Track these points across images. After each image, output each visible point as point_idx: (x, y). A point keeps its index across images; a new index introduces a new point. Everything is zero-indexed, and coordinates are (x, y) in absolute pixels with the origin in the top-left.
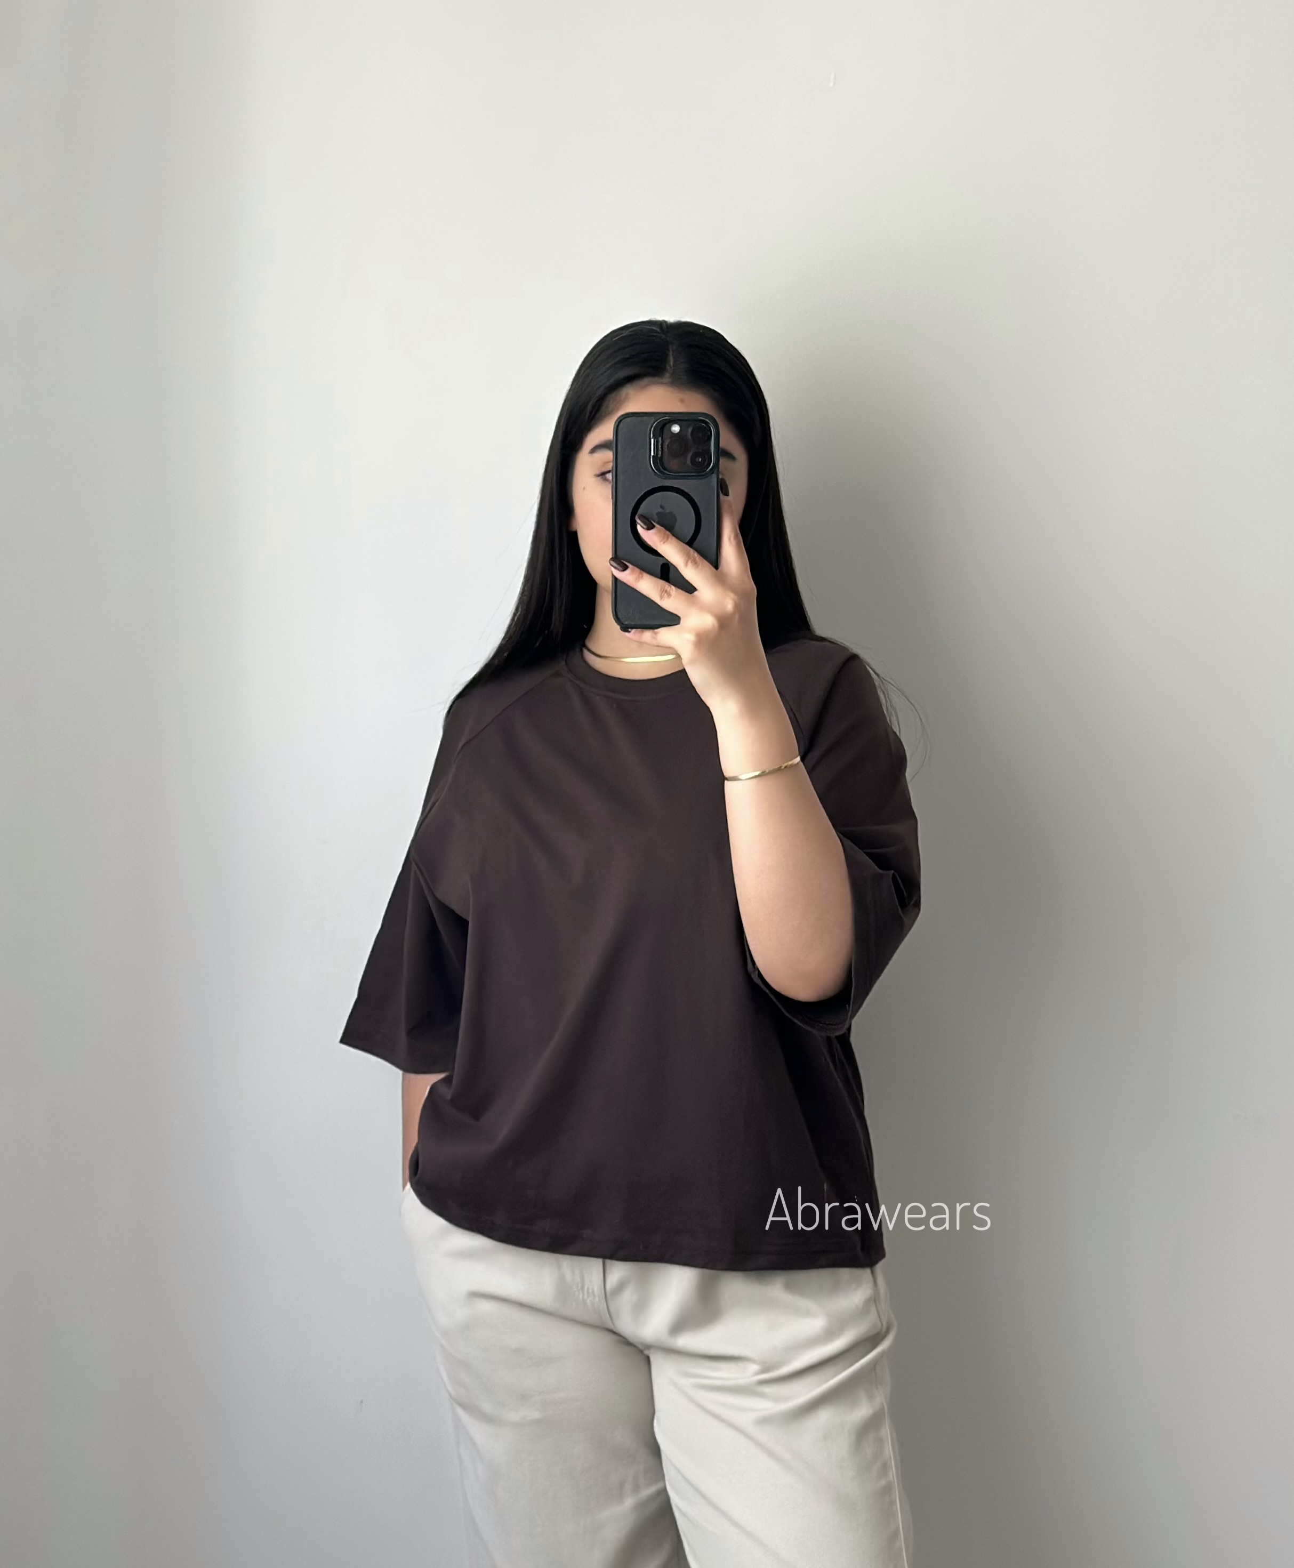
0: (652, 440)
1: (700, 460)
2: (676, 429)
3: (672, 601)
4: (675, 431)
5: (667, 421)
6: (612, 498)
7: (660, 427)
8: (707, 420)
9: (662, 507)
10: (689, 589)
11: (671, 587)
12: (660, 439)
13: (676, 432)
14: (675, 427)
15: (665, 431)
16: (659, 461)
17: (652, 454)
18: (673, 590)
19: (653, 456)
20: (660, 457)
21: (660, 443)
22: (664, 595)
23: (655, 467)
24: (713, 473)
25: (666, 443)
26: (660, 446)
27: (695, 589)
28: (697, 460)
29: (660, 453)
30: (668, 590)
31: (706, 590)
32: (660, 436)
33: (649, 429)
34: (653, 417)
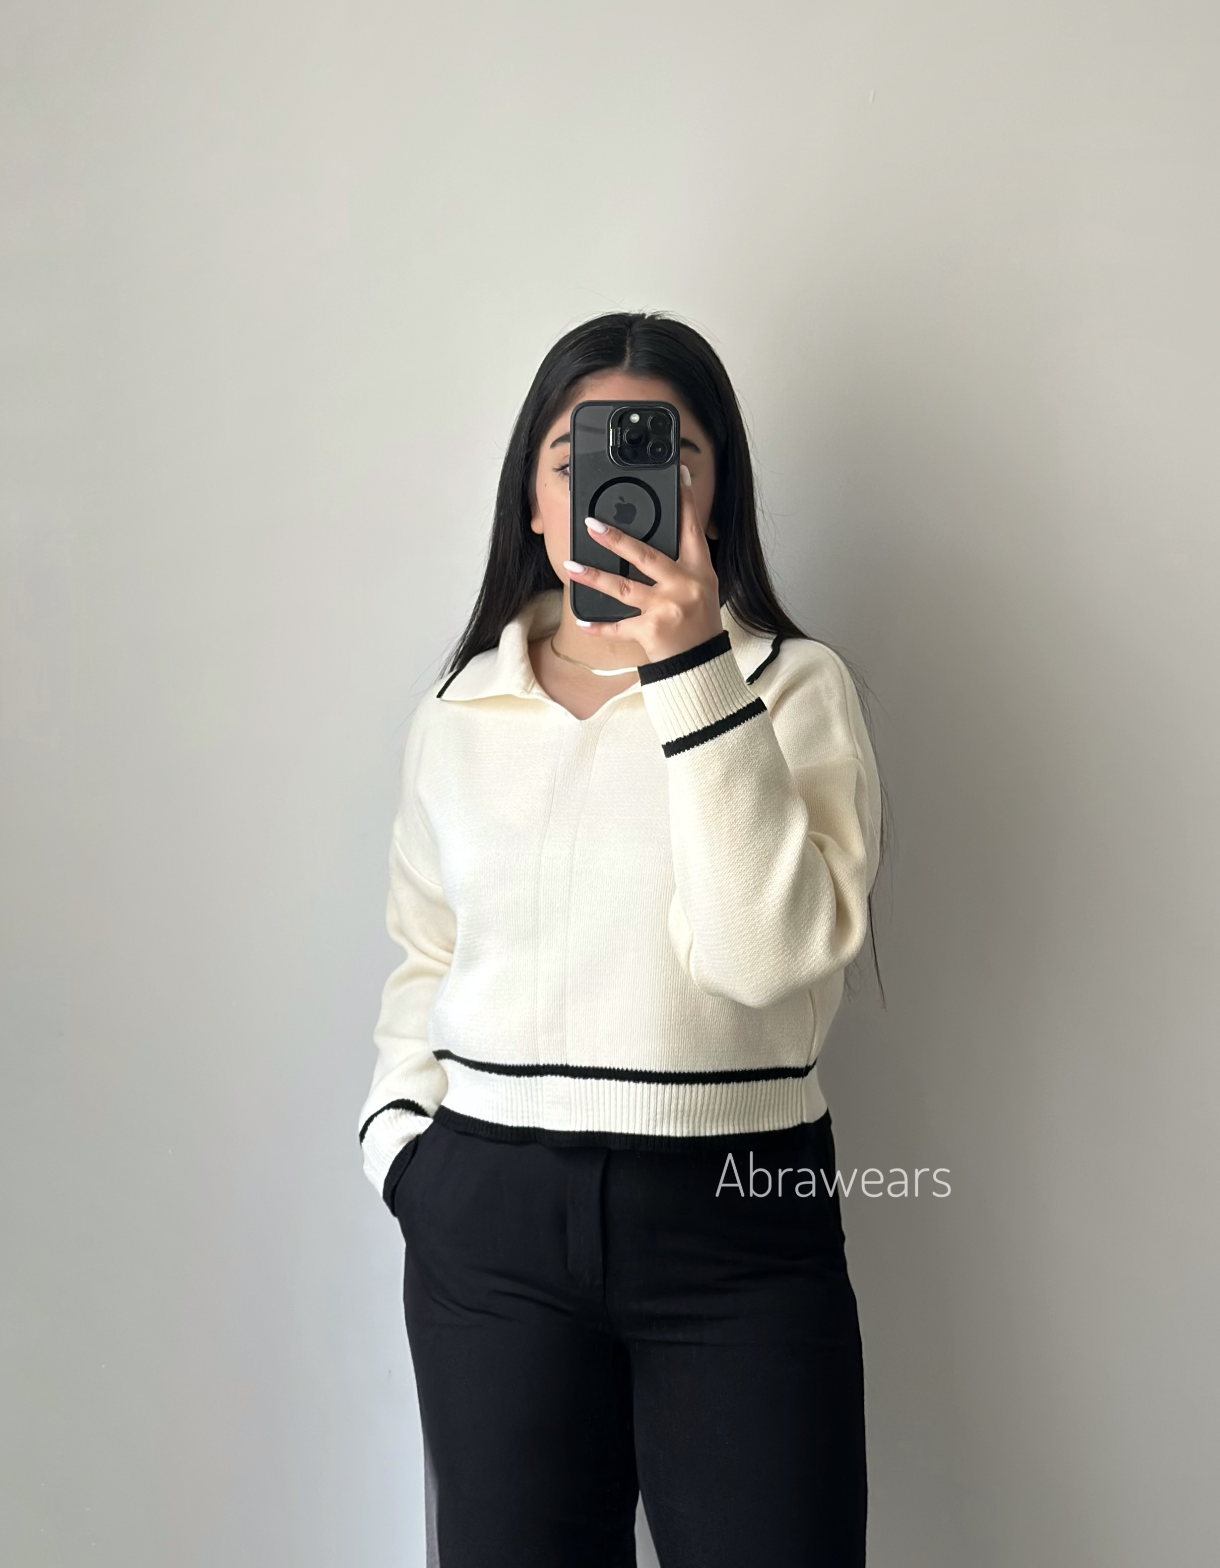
0: (611, 430)
1: (660, 450)
2: (635, 418)
3: (631, 595)
4: (635, 420)
5: (627, 410)
6: (570, 489)
7: (619, 417)
8: (668, 410)
9: (622, 499)
10: (650, 582)
11: (629, 582)
12: (620, 428)
13: (635, 422)
14: (634, 417)
15: (624, 421)
16: (619, 451)
17: (611, 444)
18: (631, 584)
19: (612, 447)
20: (619, 448)
21: (619, 433)
22: (624, 589)
23: (615, 460)
24: (673, 464)
25: (625, 435)
26: (619, 436)
27: (655, 582)
28: (657, 450)
29: (619, 443)
30: (627, 585)
31: (666, 583)
32: (618, 426)
33: (607, 419)
34: (611, 407)
